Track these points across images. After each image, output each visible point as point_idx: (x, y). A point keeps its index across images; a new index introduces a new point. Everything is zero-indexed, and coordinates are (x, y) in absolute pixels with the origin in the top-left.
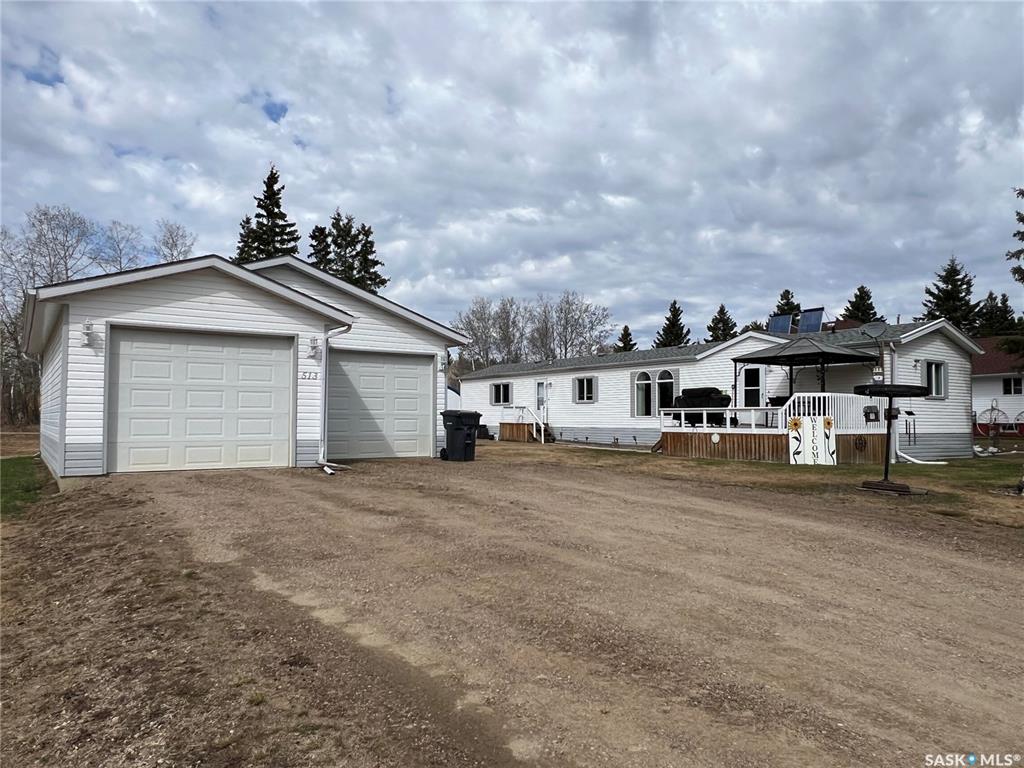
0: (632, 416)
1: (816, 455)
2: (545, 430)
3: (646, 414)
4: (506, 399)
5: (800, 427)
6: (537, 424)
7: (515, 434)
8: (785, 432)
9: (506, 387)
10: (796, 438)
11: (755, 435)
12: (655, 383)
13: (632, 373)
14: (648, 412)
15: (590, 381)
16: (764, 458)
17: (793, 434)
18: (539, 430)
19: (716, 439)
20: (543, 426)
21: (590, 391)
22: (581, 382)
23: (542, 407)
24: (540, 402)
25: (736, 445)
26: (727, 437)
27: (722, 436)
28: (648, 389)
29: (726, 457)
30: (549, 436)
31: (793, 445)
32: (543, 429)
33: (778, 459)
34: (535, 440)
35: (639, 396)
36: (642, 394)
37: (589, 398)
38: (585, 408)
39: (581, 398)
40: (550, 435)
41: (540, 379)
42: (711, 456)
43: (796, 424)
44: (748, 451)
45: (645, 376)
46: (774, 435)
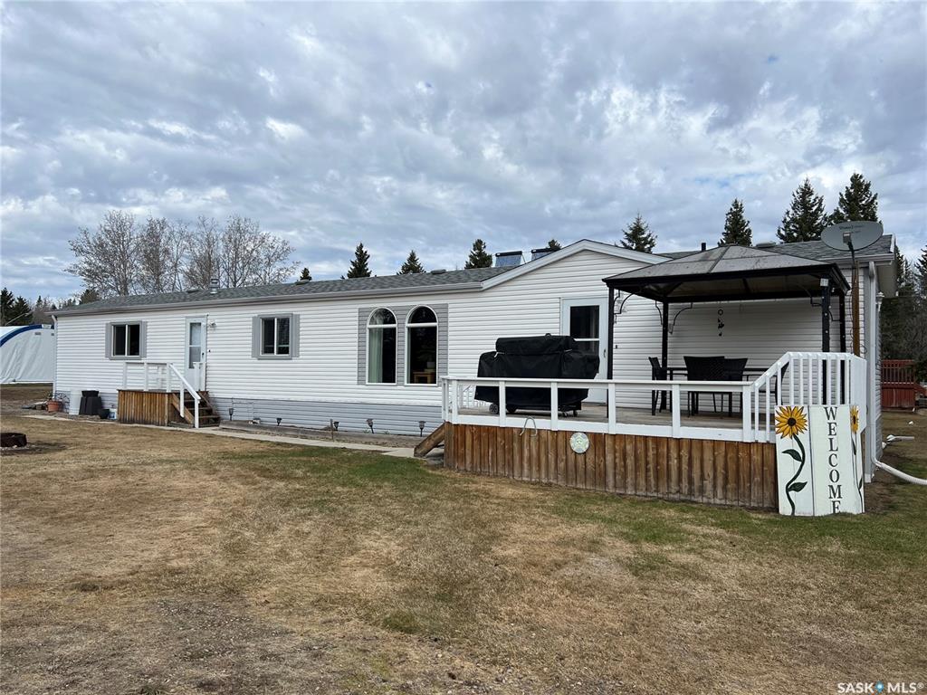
0: (360, 381)
1: (836, 492)
2: (202, 404)
3: (385, 380)
4: (135, 350)
5: (801, 429)
6: (187, 393)
7: (146, 411)
8: (762, 436)
9: (135, 330)
10: (793, 453)
11: (679, 440)
12: (403, 328)
13: (361, 311)
14: (388, 375)
15: (284, 323)
16: (702, 491)
17: (784, 443)
18: (189, 404)
19: (580, 444)
20: (197, 398)
21: (284, 338)
22: (268, 323)
23: (196, 365)
24: (194, 356)
25: (630, 462)
26: (609, 442)
27: (596, 439)
28: (388, 339)
29: (605, 484)
30: (210, 415)
31: (786, 469)
32: (197, 404)
33: (738, 495)
34: (183, 420)
35: (373, 349)
36: (378, 344)
37: (283, 351)
38: (275, 366)
39: (268, 350)
40: (210, 412)
41: (194, 315)
42: (566, 478)
43: (792, 422)
44: (661, 474)
45: (387, 316)
46: (728, 444)
